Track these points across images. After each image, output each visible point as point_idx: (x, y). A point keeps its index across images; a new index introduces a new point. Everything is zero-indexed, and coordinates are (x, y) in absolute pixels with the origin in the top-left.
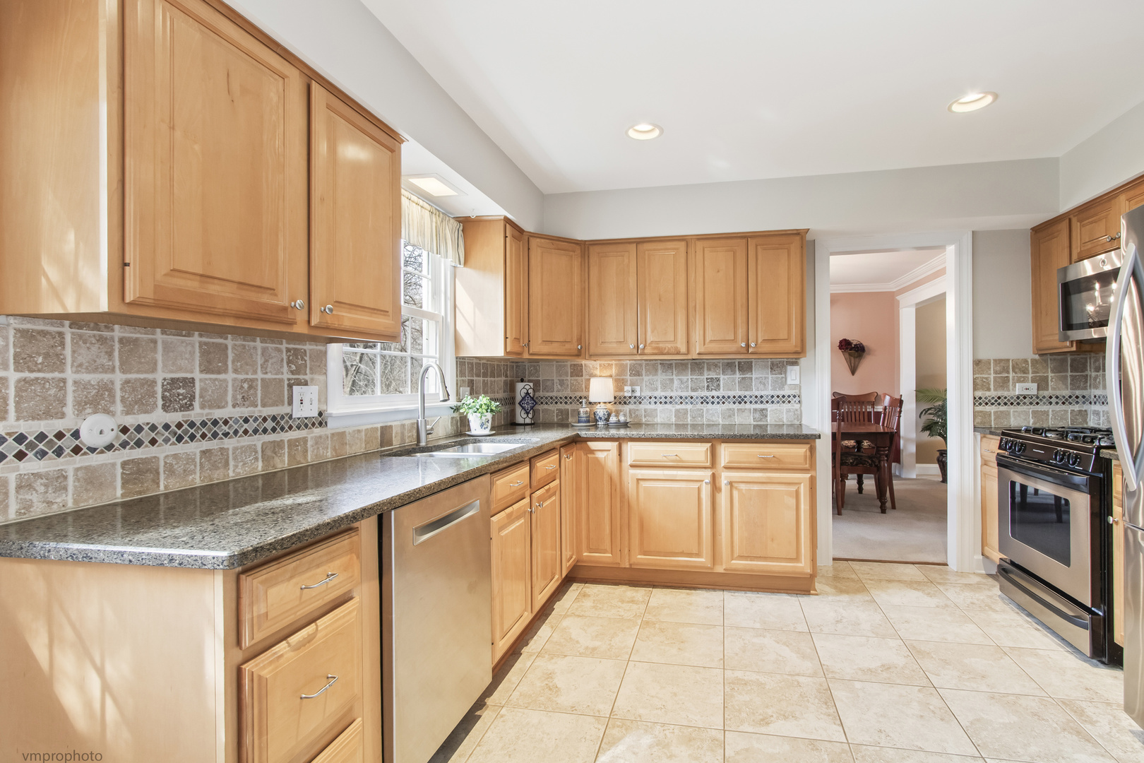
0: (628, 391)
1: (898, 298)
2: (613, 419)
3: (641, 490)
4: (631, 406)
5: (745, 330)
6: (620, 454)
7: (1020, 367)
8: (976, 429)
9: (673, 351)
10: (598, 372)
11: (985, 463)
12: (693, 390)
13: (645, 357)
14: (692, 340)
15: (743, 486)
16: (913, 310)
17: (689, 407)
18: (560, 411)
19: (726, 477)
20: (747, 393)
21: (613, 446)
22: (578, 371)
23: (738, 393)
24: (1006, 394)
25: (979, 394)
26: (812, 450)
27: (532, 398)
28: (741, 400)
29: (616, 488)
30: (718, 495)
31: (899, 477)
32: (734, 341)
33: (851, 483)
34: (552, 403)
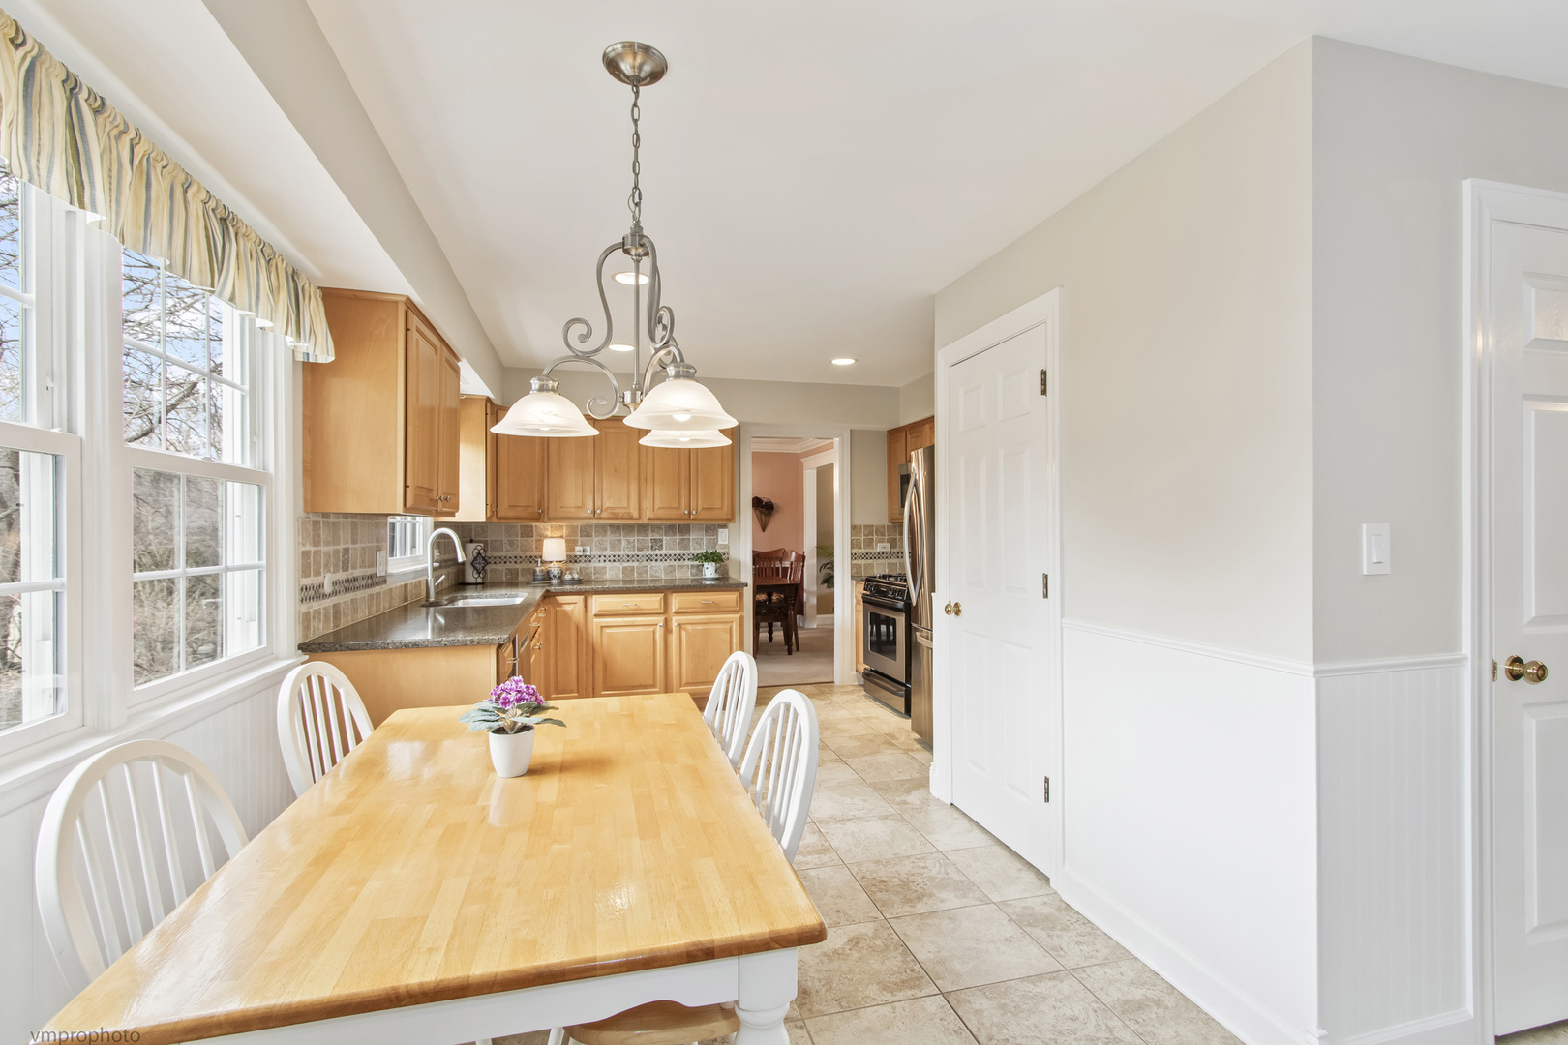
0: (579, 551)
1: (802, 460)
2: (568, 577)
3: (605, 636)
4: (581, 565)
5: (688, 499)
6: (586, 606)
7: (880, 531)
8: (852, 577)
9: (626, 516)
10: (549, 533)
11: (858, 603)
12: (639, 550)
13: (601, 521)
14: (643, 506)
15: (689, 627)
16: (815, 472)
17: (636, 564)
18: (510, 571)
19: (676, 621)
20: (686, 552)
21: (579, 599)
22: (528, 532)
23: (678, 552)
24: (871, 551)
25: (854, 551)
26: (741, 596)
27: (484, 559)
28: (680, 558)
29: (582, 635)
30: (669, 636)
31: (803, 628)
32: (679, 508)
33: (764, 635)
34: (500, 563)
